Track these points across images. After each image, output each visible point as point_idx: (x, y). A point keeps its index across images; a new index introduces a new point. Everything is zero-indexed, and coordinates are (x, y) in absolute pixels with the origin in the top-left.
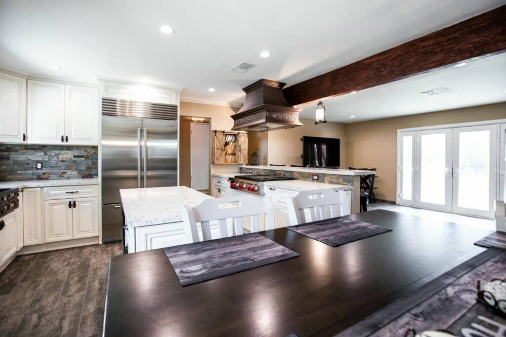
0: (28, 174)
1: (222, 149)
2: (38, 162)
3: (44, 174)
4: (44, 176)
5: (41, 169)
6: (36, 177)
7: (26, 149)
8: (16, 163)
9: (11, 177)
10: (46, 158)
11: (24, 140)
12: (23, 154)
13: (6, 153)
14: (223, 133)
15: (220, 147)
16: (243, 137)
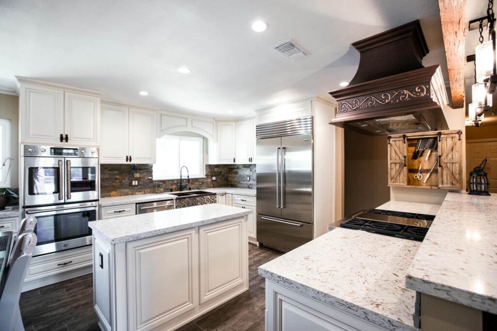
0: (244, 184)
1: (401, 164)
2: (248, 176)
3: (250, 184)
4: (251, 186)
5: (249, 181)
6: (247, 186)
7: (244, 167)
8: (240, 176)
9: (239, 185)
10: (251, 174)
11: (234, 162)
12: (243, 170)
13: (237, 170)
14: (402, 139)
15: (398, 161)
16: (449, 140)
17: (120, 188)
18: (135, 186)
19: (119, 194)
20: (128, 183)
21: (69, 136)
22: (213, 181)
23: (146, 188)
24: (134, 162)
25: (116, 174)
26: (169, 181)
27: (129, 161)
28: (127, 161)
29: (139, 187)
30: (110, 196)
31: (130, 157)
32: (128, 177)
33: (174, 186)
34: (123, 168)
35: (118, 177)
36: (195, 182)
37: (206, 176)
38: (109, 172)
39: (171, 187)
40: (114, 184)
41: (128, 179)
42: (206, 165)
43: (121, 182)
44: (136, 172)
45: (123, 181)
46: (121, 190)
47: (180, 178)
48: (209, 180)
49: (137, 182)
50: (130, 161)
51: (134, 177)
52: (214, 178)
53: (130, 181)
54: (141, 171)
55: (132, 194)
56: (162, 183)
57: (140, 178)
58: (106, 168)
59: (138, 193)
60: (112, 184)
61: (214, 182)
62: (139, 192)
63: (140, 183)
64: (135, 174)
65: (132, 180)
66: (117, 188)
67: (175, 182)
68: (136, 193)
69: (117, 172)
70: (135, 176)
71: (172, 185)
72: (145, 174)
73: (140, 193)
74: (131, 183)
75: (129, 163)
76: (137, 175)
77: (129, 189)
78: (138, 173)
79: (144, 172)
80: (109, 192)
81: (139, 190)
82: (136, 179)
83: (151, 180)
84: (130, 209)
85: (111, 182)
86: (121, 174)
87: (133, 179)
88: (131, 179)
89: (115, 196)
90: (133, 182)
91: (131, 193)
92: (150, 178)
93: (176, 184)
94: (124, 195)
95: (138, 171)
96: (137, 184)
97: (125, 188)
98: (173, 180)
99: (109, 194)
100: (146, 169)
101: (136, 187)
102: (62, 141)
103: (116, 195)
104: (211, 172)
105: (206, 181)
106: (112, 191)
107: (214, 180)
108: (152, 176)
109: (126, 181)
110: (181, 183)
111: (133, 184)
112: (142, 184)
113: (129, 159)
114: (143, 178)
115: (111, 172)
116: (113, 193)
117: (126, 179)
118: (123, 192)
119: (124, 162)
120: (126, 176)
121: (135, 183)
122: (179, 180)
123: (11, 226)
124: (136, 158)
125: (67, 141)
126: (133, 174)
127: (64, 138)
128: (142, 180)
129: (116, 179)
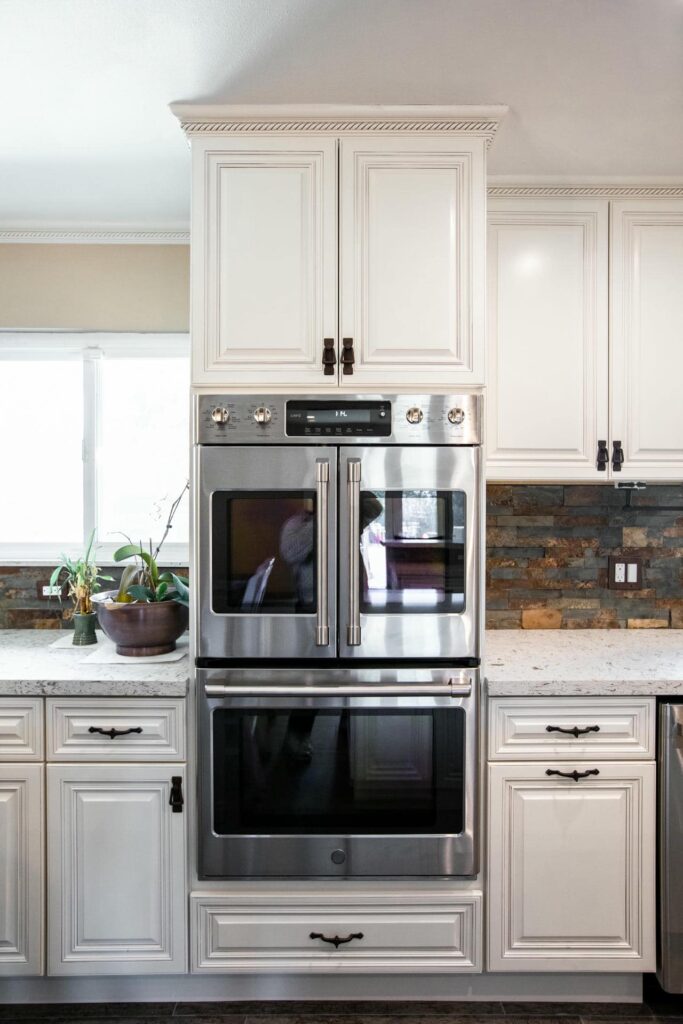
17: (560, 594)
18: (626, 586)
19: (558, 617)
20: (596, 573)
21: (356, 347)
23: (677, 601)
24: (634, 471)
25: (547, 529)
27: (609, 465)
28: (601, 466)
29: (645, 592)
30: (520, 625)
31: (617, 444)
32: (595, 543)
34: (573, 500)
35: (552, 542)
38: (515, 521)
40: (536, 573)
41: (597, 554)
43: (566, 565)
44: (633, 524)
45: (576, 562)
46: (565, 602)
49: (633, 568)
50: (617, 467)
51: (620, 545)
53: (604, 564)
54: (656, 519)
55: (613, 625)
57: (649, 549)
58: (504, 504)
59: (638, 622)
60: (528, 573)
62: (643, 617)
63: (651, 574)
64: (626, 531)
65: (612, 562)
66: (548, 590)
68: (631, 621)
69: (549, 521)
70: (628, 543)
72: (672, 533)
73: (647, 621)
74: (610, 572)
75: (609, 475)
76: (636, 537)
77: (600, 597)
78: (640, 526)
79: (667, 525)
80: (515, 607)
81: (642, 609)
82: (631, 556)
84: (625, 723)
85: (524, 565)
86: (563, 530)
87: (616, 553)
88: (608, 552)
89: (540, 626)
90: (620, 568)
91: (606, 618)
94: (578, 626)
95: (640, 519)
96: (633, 578)
97: (583, 594)
99: (514, 614)
100: (677, 510)
101: (630, 595)
102: (329, 371)
103: (544, 621)
106: (528, 602)
109: (586, 563)
111: (619, 577)
112: (656, 580)
113: (610, 454)
114: (665, 550)
115: (524, 521)
116: (533, 613)
117: (589, 553)
118: (574, 613)
119: (586, 471)
120: (588, 539)
121: (626, 573)
123: (161, 732)
124: (642, 450)
125: (348, 370)
126: (619, 533)
127: (338, 356)
128: (656, 562)
129: (545, 551)
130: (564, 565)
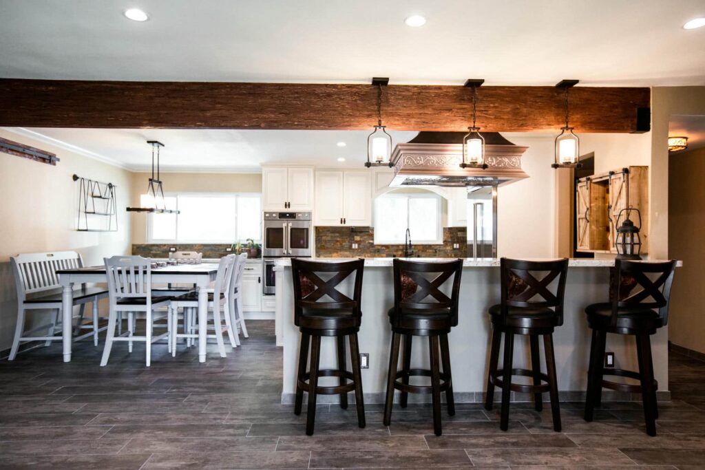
17: (341, 250)
18: (355, 249)
19: (340, 255)
20: (347, 246)
21: (291, 203)
22: (454, 249)
23: (367, 253)
24: (348, 224)
26: (393, 246)
27: (343, 223)
28: (341, 223)
29: (359, 250)
30: (332, 257)
31: (345, 219)
32: (348, 239)
33: (400, 253)
34: (344, 230)
35: (338, 239)
36: (427, 249)
37: (444, 242)
38: (330, 235)
39: (395, 254)
40: (335, 246)
41: (348, 242)
42: (444, 229)
44: (357, 235)
45: (344, 244)
46: (342, 253)
47: (404, 243)
48: (449, 248)
49: (357, 245)
50: (345, 223)
51: (354, 240)
52: (456, 246)
53: (350, 244)
54: (362, 234)
56: (384, 248)
57: (360, 241)
58: (328, 231)
60: (333, 246)
61: (457, 251)
63: (361, 246)
64: (355, 237)
65: (352, 243)
66: (338, 250)
67: (401, 247)
69: (337, 235)
71: (397, 251)
72: (366, 237)
74: (351, 246)
75: (343, 225)
76: (357, 238)
77: (349, 251)
79: (364, 236)
80: (330, 253)
81: (359, 254)
82: (356, 242)
83: (372, 244)
85: (332, 244)
86: (341, 237)
88: (351, 241)
90: (353, 245)
92: (371, 241)
93: (402, 250)
96: (357, 247)
97: (346, 250)
98: (398, 246)
99: (330, 255)
100: (367, 232)
101: (356, 251)
102: (285, 207)
103: (337, 256)
104: (451, 238)
105: (444, 248)
106: (334, 252)
107: (456, 249)
108: (373, 240)
109: (346, 244)
110: (406, 249)
111: (353, 247)
112: (363, 248)
113: (343, 221)
114: (364, 241)
115: (333, 235)
116: (335, 254)
119: (338, 224)
121: (355, 246)
122: (403, 245)
124: (350, 220)
125: (289, 207)
126: (353, 237)
127: (287, 205)
128: (362, 244)
129: (337, 241)
130: (341, 244)
